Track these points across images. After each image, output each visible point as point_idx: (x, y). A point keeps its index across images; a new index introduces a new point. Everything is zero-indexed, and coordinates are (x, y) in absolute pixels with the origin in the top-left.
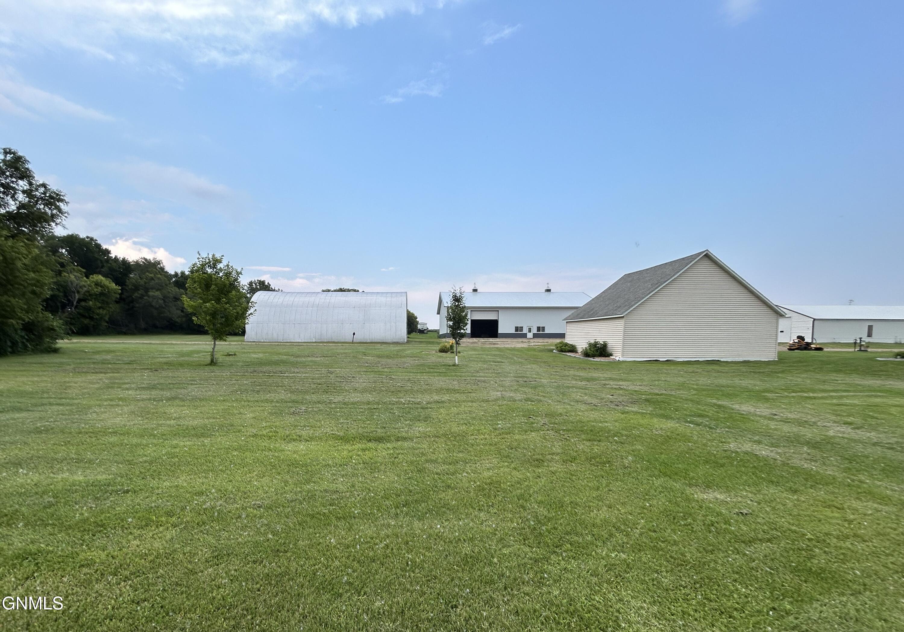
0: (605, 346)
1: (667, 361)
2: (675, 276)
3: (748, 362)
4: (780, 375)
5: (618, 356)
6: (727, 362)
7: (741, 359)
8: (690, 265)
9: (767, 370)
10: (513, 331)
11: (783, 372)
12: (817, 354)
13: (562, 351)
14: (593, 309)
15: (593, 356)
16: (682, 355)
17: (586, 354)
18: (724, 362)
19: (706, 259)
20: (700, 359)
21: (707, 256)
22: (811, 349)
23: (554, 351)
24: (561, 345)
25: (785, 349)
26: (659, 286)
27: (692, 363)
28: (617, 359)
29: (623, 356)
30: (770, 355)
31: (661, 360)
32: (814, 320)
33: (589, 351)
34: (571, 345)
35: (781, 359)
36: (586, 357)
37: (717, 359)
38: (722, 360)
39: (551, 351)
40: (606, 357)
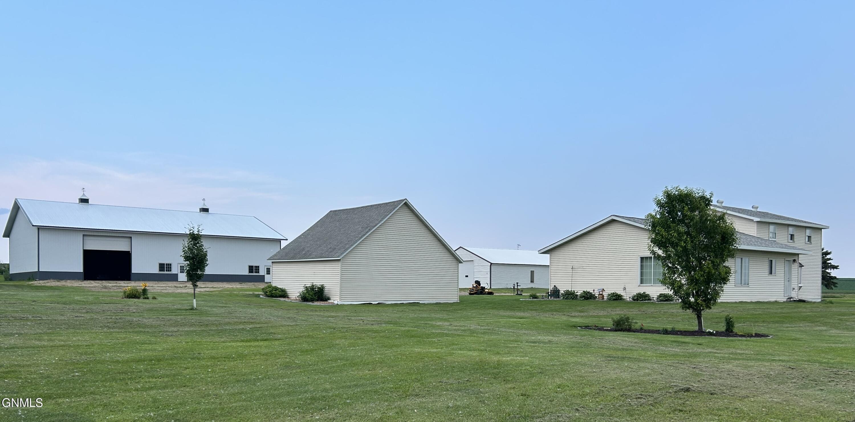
0: (321, 289)
1: (379, 303)
2: (382, 222)
3: (440, 303)
4: (459, 311)
5: (336, 300)
6: (424, 304)
7: (434, 301)
8: (394, 212)
9: (451, 309)
10: (156, 270)
11: (461, 310)
12: (487, 297)
13: (272, 296)
14: (304, 249)
15: (312, 300)
16: (390, 299)
17: (304, 298)
18: (422, 304)
19: (405, 207)
20: (404, 302)
21: (406, 205)
22: (485, 294)
23: (261, 296)
24: (271, 289)
25: (467, 293)
26: (370, 230)
27: (398, 305)
28: (336, 302)
29: (340, 300)
30: (454, 298)
31: (373, 303)
32: (491, 264)
33: (307, 295)
34: (281, 289)
35: (462, 301)
36: (304, 301)
37: (417, 302)
38: (421, 302)
39: (258, 296)
40: (324, 301)
